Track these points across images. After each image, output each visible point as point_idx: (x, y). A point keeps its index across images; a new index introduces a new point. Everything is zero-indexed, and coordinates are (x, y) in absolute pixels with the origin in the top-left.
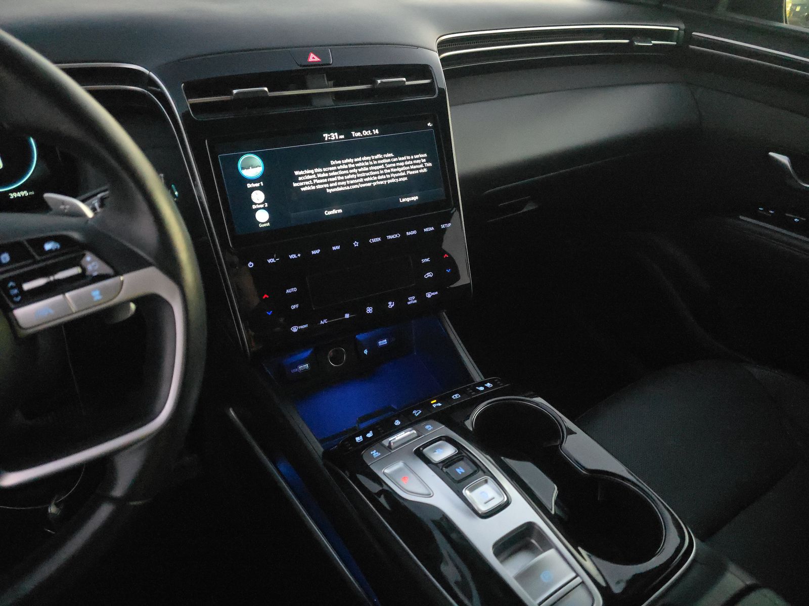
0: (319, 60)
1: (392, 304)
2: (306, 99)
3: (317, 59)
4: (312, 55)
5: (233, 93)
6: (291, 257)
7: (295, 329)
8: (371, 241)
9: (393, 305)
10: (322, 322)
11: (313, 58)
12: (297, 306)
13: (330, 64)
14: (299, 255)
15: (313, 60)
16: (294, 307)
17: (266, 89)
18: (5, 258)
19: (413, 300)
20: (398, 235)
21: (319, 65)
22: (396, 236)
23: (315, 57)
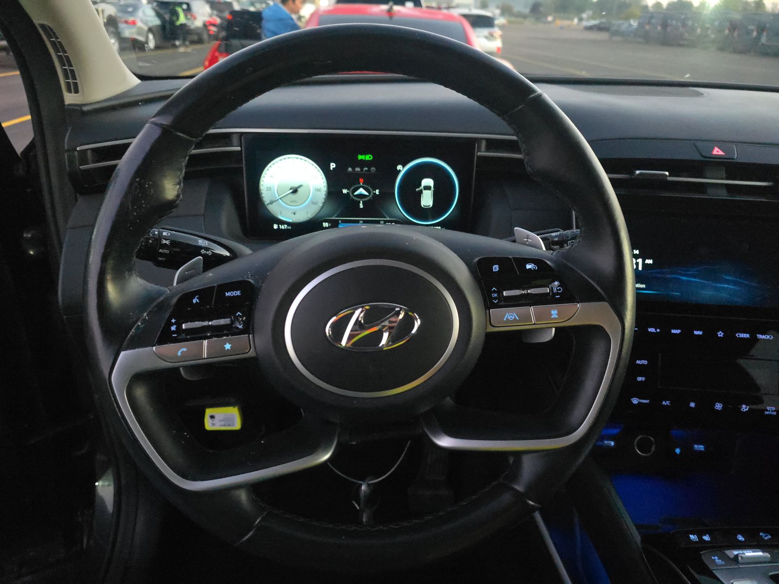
0: (723, 154)
1: (746, 408)
2: (702, 187)
3: (721, 153)
4: (716, 149)
5: (635, 173)
6: (650, 330)
7: (635, 401)
8: (738, 335)
9: (747, 410)
10: (664, 403)
11: (718, 151)
12: (643, 379)
13: (734, 159)
14: (658, 330)
15: (718, 153)
16: (640, 379)
17: (667, 173)
18: (496, 268)
19: (772, 411)
20: (770, 337)
21: (723, 158)
22: (768, 337)
23: (719, 150)
